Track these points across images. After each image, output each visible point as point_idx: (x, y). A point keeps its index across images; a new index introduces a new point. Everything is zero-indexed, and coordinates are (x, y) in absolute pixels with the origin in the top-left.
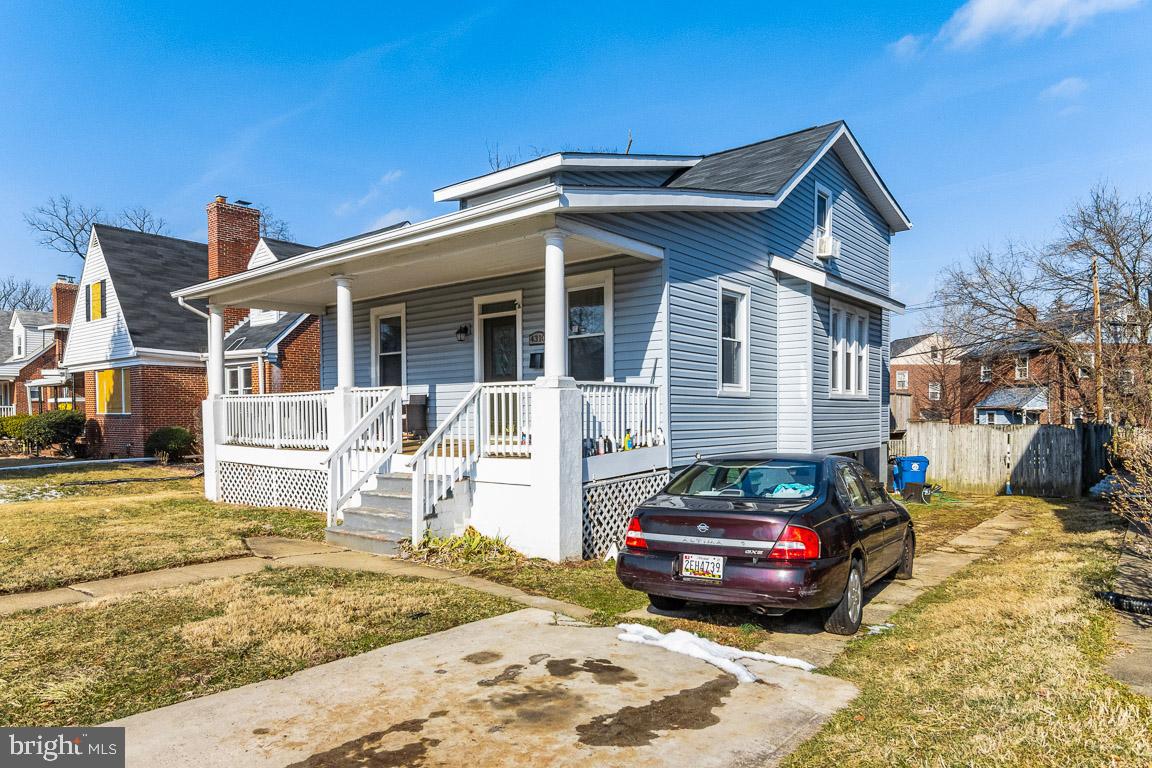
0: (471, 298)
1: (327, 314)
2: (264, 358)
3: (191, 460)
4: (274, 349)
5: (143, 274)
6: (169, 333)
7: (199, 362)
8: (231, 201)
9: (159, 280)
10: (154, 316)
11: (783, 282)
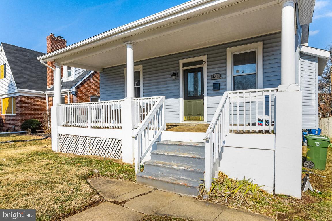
0: (178, 60)
1: (103, 72)
2: (70, 93)
3: (40, 132)
4: (74, 89)
5: (21, 62)
6: (32, 84)
7: (43, 95)
8: (56, 36)
9: (27, 64)
10: (25, 78)
11: (303, 57)
